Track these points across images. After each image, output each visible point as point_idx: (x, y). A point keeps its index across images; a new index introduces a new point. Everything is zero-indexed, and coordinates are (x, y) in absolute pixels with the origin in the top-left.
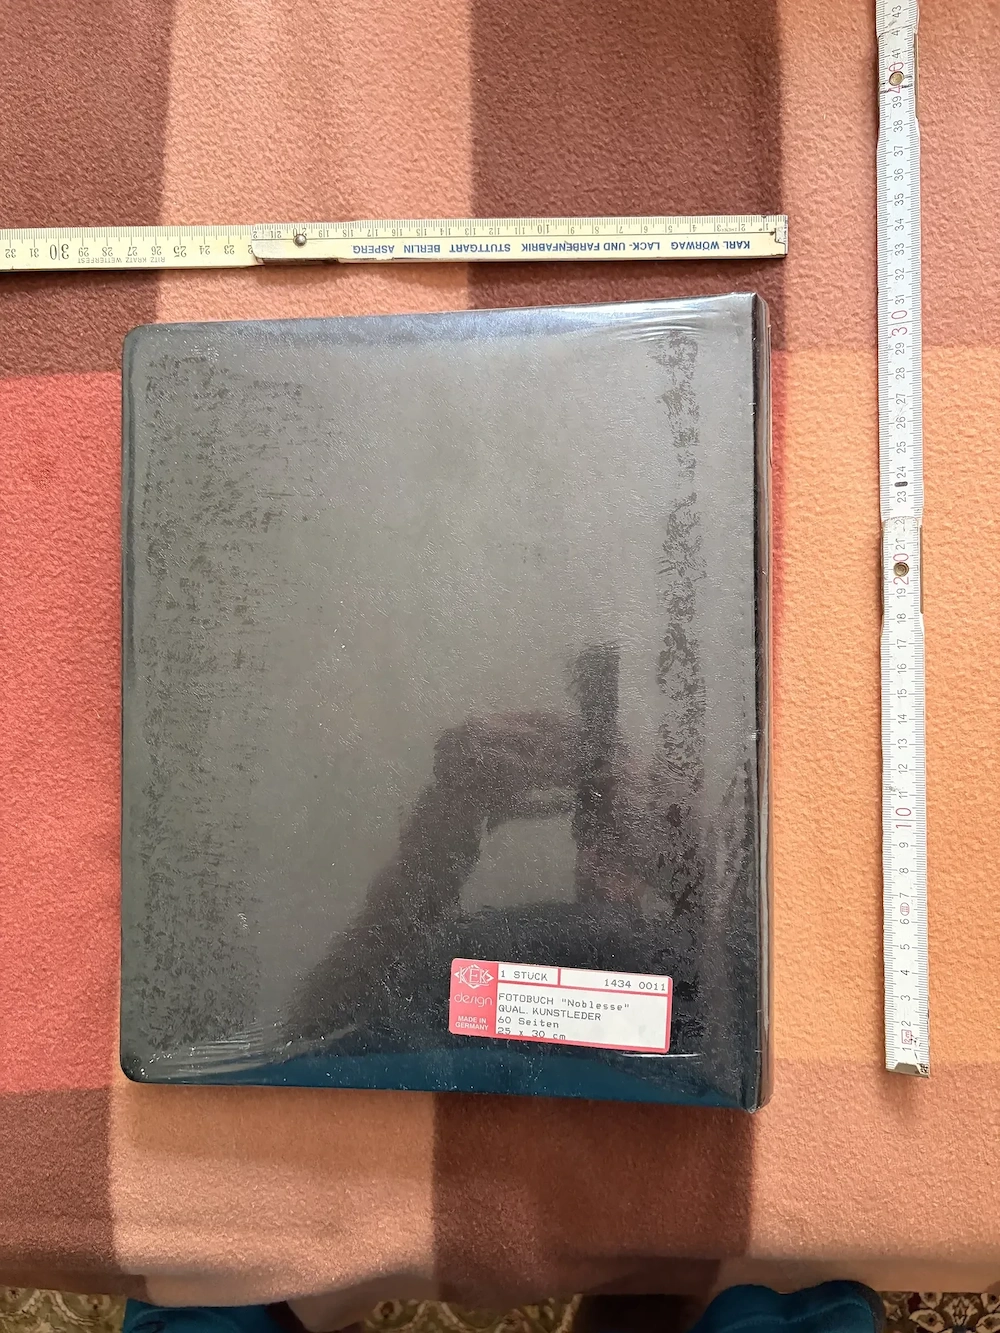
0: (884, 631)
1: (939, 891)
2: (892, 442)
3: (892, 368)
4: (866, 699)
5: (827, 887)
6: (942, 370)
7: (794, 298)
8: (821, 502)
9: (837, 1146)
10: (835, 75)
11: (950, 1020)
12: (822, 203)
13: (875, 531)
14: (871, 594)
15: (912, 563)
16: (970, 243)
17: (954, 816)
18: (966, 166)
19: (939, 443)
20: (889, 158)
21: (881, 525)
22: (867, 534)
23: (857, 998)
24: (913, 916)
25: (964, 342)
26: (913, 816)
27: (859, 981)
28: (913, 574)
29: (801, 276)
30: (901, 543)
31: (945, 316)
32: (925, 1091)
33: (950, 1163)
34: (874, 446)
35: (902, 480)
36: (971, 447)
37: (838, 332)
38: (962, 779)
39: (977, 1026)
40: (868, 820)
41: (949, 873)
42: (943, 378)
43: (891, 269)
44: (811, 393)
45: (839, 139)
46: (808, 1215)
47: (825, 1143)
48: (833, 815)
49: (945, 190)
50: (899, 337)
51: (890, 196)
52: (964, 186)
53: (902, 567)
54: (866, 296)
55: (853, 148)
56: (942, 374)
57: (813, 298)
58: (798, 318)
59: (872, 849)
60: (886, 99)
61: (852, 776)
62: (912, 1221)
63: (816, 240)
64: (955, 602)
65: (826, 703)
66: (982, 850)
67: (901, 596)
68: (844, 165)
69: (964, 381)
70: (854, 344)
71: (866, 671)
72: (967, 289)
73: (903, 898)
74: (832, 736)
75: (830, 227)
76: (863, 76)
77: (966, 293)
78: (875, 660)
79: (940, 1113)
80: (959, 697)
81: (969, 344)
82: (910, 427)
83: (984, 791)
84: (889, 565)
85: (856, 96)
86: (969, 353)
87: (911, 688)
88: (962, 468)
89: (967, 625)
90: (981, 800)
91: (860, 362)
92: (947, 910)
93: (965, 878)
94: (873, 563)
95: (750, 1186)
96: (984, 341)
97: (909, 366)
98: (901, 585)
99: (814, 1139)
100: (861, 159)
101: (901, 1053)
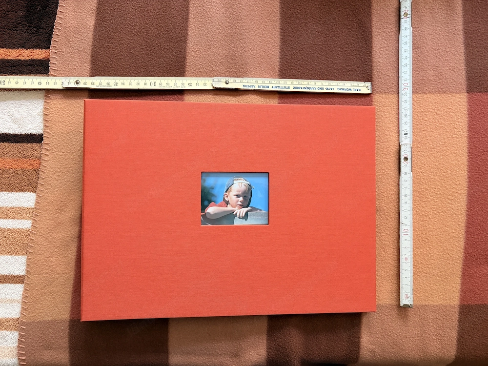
0: (401, 177)
1: (416, 254)
2: (403, 122)
3: (403, 100)
4: (395, 197)
5: (383, 253)
6: (417, 100)
7: (375, 78)
8: (383, 139)
9: (385, 329)
10: (388, 13)
11: (418, 292)
12: (383, 51)
13: (398, 148)
14: (397, 166)
15: (409, 157)
16: (427, 64)
17: (420, 232)
18: (425, 41)
19: (416, 122)
20: (403, 38)
21: (400, 146)
22: (395, 148)
23: (391, 285)
24: (409, 261)
25: (424, 93)
26: (409, 232)
27: (392, 280)
28: (409, 160)
29: (377, 72)
30: (406, 152)
31: (418, 85)
32: (411, 313)
33: (418, 334)
34: (398, 123)
35: (406, 133)
36: (426, 123)
37: (388, 89)
38: (423, 221)
39: (426, 294)
40: (395, 233)
41: (419, 249)
42: (418, 103)
43: (403, 71)
44: (380, 106)
45: (388, 32)
46: (376, 350)
47: (382, 328)
48: (385, 231)
49: (419, 48)
50: (406, 91)
51: (403, 49)
52: (425, 46)
53: (406, 159)
54: (396, 78)
55: (392, 34)
56: (417, 102)
57: (380, 78)
58: (376, 84)
59: (396, 242)
60: (402, 21)
61: (391, 220)
62: (407, 351)
63: (382, 61)
64: (421, 169)
65: (383, 198)
66: (428, 242)
67: (406, 167)
68: (390, 40)
69: (424, 104)
70: (392, 92)
71: (395, 189)
72: (425, 77)
73: (406, 256)
74: (385, 208)
75: (385, 58)
76: (396, 13)
77: (424, 78)
78: (398, 186)
79: (415, 319)
80: (422, 197)
81: (425, 93)
82: (409, 117)
83: (429, 224)
84: (402, 158)
85: (393, 19)
86: (425, 96)
87: (409, 194)
88: (423, 129)
89: (424, 176)
90: (428, 227)
91: (393, 98)
92: (418, 260)
93: (423, 250)
94: (397, 157)
95: (360, 341)
96: (430, 93)
97: (408, 99)
98: (406, 164)
99: (378, 327)
100: (395, 38)
101: (404, 301)
